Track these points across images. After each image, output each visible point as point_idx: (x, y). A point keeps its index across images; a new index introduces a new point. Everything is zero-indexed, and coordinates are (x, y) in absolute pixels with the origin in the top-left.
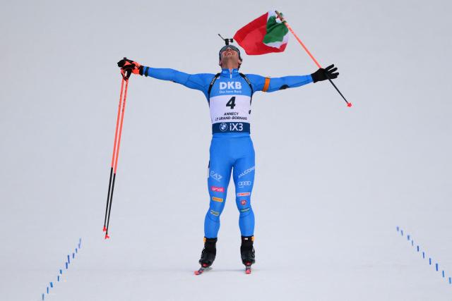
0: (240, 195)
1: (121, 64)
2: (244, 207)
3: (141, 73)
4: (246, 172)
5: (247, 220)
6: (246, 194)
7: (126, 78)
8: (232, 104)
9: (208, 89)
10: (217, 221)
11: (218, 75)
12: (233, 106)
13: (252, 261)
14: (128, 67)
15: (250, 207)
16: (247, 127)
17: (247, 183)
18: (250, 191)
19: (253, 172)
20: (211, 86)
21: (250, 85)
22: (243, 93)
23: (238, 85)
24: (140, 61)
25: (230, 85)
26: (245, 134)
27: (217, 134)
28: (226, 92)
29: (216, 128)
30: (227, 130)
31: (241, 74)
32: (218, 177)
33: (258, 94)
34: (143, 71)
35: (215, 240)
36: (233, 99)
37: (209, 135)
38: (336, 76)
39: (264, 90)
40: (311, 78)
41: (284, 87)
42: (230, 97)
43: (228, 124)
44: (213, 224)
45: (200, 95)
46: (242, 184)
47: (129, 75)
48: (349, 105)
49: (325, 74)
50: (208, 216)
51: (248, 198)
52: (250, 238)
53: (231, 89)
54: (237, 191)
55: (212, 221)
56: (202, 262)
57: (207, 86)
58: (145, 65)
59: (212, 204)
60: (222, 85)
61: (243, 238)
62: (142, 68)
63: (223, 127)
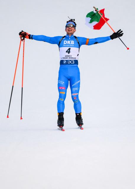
1: (20, 34)
2: (76, 100)
3: (30, 38)
4: (75, 84)
5: (78, 106)
6: (76, 94)
8: (69, 51)
9: (58, 43)
11: (65, 37)
14: (23, 35)
15: (78, 100)
16: (76, 62)
17: (77, 89)
18: (78, 92)
19: (79, 83)
20: (60, 42)
21: (78, 43)
22: (75, 46)
23: (73, 42)
25: (69, 42)
26: (75, 65)
27: (62, 65)
28: (66, 45)
29: (62, 62)
31: (75, 37)
34: (30, 37)
35: (63, 113)
36: (69, 49)
38: (122, 35)
39: (86, 44)
40: (110, 38)
41: (96, 43)
43: (67, 61)
46: (74, 89)
47: (24, 39)
48: (128, 49)
49: (117, 35)
51: (77, 96)
52: (80, 114)
53: (69, 44)
54: (72, 93)
60: (65, 42)
61: (76, 114)
62: (30, 35)
63: (65, 62)
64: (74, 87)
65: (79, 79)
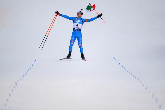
0: (80, 45)
1: (56, 12)
8: (77, 25)
11: (77, 18)
12: (77, 26)
14: (57, 13)
16: (80, 30)
17: (81, 42)
20: (74, 20)
21: (82, 22)
23: (80, 21)
25: (78, 21)
26: (80, 32)
28: (77, 22)
29: (74, 29)
30: (76, 30)
31: (81, 19)
32: (73, 39)
36: (78, 24)
42: (77, 24)
44: (71, 49)
47: (57, 15)
50: (70, 47)
51: (81, 45)
54: (79, 44)
60: (77, 21)
62: (60, 14)
63: (75, 29)
64: (79, 41)
65: (82, 38)
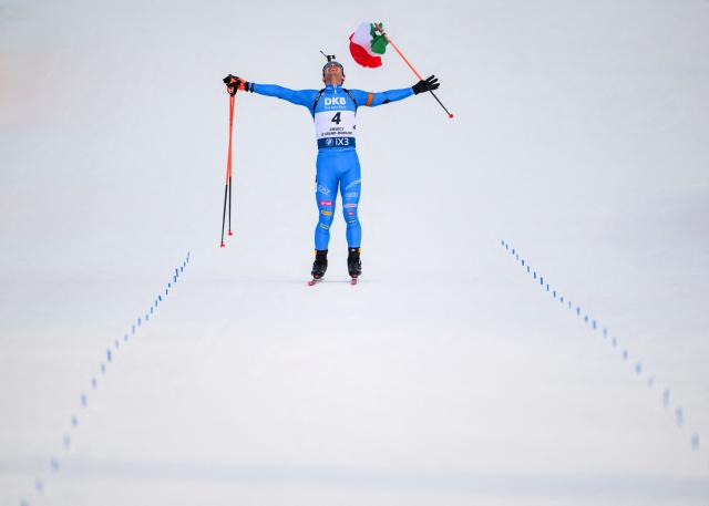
0: (347, 206)
1: (227, 80)
2: (352, 218)
3: (247, 89)
4: (352, 184)
5: (354, 232)
6: (352, 206)
7: (233, 95)
8: (337, 119)
9: (312, 104)
10: (327, 233)
11: (323, 91)
12: (338, 121)
13: (359, 273)
14: (233, 84)
15: (356, 218)
16: (352, 141)
17: (353, 195)
18: (357, 203)
19: (359, 184)
20: (316, 102)
21: (354, 101)
22: (347, 108)
23: (343, 101)
24: (245, 78)
25: (335, 100)
26: (352, 148)
27: (324, 150)
28: (331, 108)
29: (322, 143)
30: (334, 145)
31: (346, 91)
32: (326, 192)
33: (361, 109)
34: (248, 87)
35: (326, 252)
36: (338, 115)
37: (315, 151)
38: (436, 87)
39: (366, 105)
40: (412, 91)
41: (387, 102)
42: (335, 113)
43: (334, 139)
44: (323, 237)
45: (305, 110)
46: (349, 196)
47: (235, 92)
48: (451, 116)
49: (426, 85)
50: (318, 229)
51: (356, 208)
52: (357, 249)
53: (336, 105)
54: (344, 202)
55: (322, 234)
56: (314, 273)
57: (312, 101)
58: (250, 81)
59: (322, 217)
60: (327, 101)
61: (350, 249)
62: (247, 84)
63: (329, 142)
64: (349, 191)
65: (358, 176)
